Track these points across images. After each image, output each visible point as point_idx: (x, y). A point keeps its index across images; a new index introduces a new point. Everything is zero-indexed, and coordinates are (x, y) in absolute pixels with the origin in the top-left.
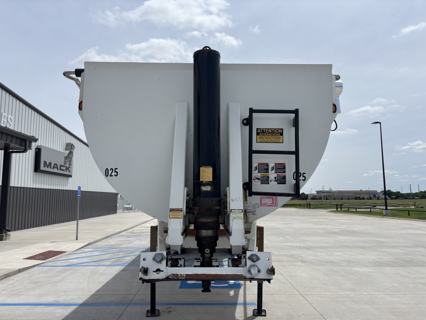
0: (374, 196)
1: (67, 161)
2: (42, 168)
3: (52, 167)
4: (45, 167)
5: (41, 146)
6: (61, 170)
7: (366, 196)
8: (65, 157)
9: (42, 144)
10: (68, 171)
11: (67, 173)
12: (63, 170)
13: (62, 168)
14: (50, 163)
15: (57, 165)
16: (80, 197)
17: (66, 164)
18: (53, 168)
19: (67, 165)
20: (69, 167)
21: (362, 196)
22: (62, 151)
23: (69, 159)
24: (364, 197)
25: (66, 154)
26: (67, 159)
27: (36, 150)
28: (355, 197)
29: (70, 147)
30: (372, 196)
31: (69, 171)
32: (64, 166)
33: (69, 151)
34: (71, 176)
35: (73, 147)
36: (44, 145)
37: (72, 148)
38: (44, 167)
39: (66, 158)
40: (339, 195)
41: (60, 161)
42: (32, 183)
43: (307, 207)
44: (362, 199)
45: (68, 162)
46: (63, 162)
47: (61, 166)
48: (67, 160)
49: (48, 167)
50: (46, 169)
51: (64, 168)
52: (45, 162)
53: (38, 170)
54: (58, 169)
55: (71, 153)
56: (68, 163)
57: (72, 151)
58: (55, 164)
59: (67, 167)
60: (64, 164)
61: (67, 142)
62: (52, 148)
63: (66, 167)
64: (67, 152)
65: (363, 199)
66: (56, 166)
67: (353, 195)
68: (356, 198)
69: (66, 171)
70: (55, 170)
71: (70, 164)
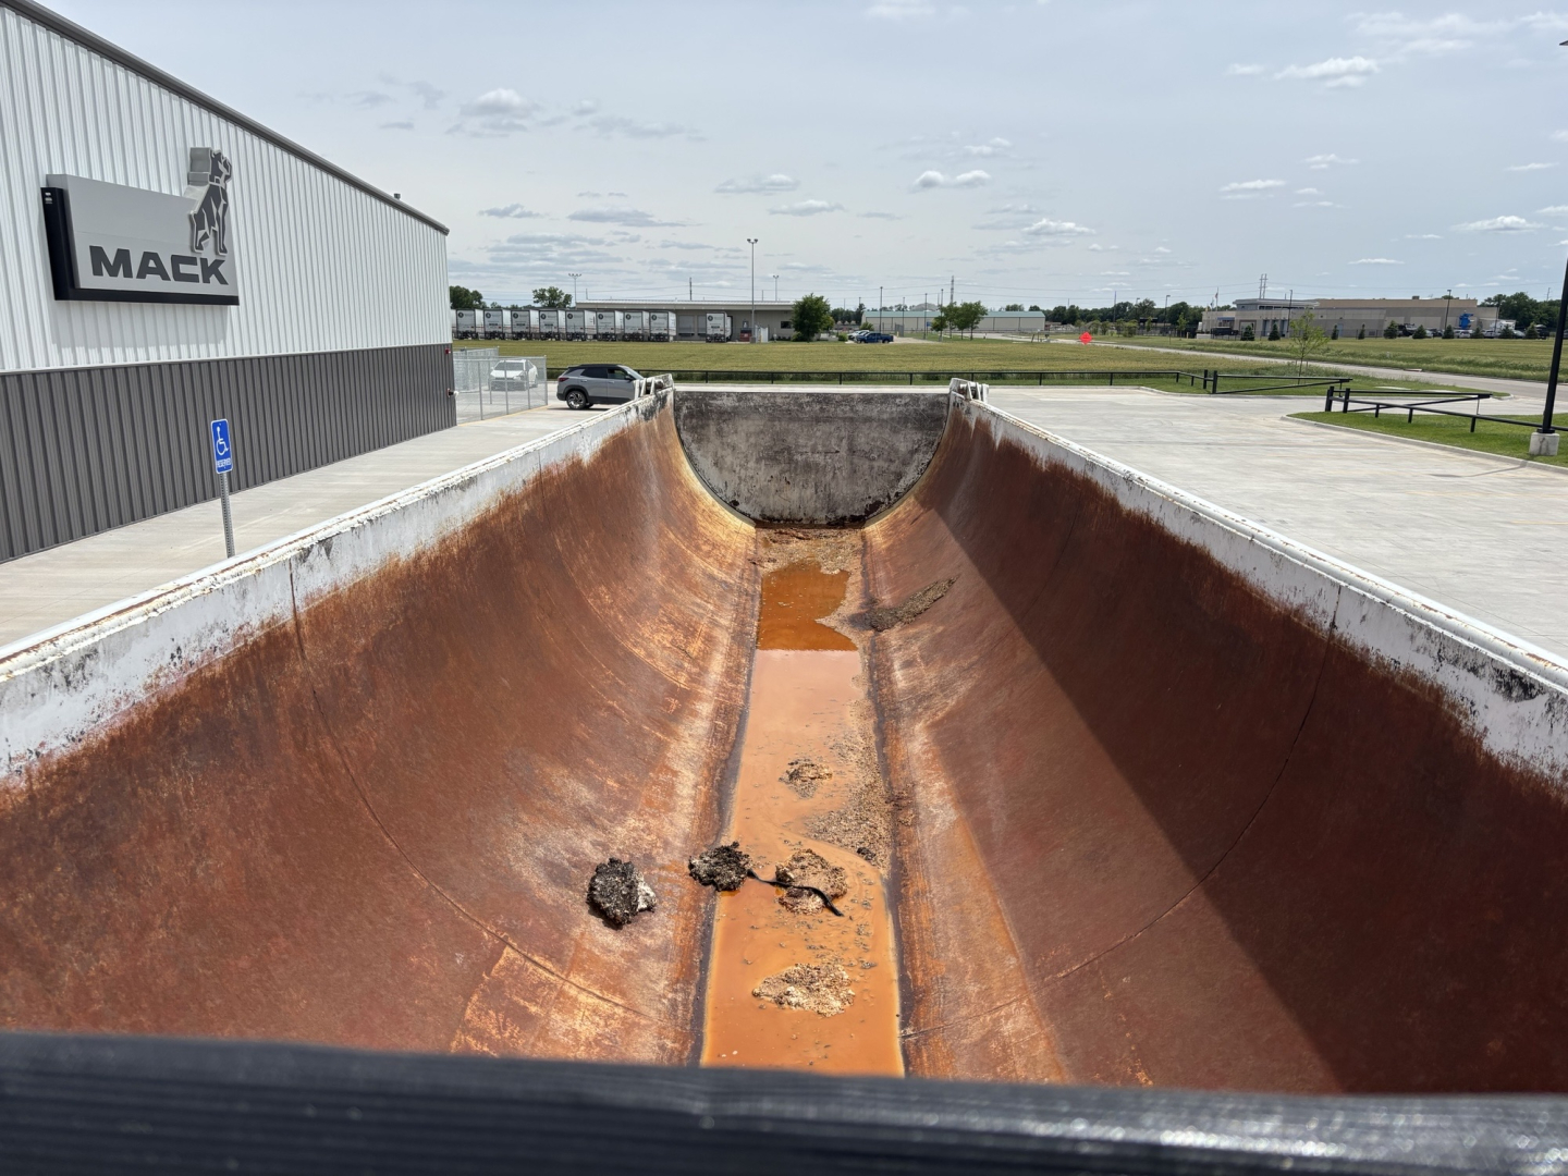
0: (1464, 322)
1: (205, 237)
2: (87, 279)
3: (135, 269)
4: (101, 274)
5: (64, 176)
6: (179, 277)
7: (1431, 323)
8: (190, 216)
9: (71, 171)
10: (213, 278)
11: (213, 288)
12: (193, 278)
13: (184, 269)
14: (123, 256)
15: (155, 257)
16: (228, 467)
17: (200, 248)
18: (141, 275)
19: (209, 253)
20: (218, 263)
21: (1415, 323)
22: (176, 193)
23: (211, 224)
24: (1424, 327)
25: (194, 201)
26: (201, 227)
27: (44, 197)
28: (1386, 325)
29: (209, 168)
30: (1453, 321)
31: (222, 281)
32: (191, 261)
33: (206, 188)
34: (233, 300)
35: (221, 167)
36: (84, 174)
37: (220, 174)
38: (97, 272)
39: (197, 221)
40: (1325, 318)
41: (173, 240)
42: (52, 348)
43: (1205, 387)
44: (1415, 338)
45: (211, 240)
46: (188, 243)
47: (177, 260)
48: (201, 233)
49: (113, 272)
50: (106, 282)
51: (196, 270)
52: (97, 254)
53: (70, 290)
54: (165, 277)
55: (216, 196)
56: (209, 244)
57: (221, 185)
58: (147, 256)
59: (209, 264)
60: (192, 251)
61: (190, 145)
62: (121, 182)
63: (204, 261)
64: (200, 192)
65: (1420, 334)
66: (152, 264)
67: (1382, 317)
68: (1391, 334)
69: (206, 280)
70: (153, 284)
71: (221, 248)
